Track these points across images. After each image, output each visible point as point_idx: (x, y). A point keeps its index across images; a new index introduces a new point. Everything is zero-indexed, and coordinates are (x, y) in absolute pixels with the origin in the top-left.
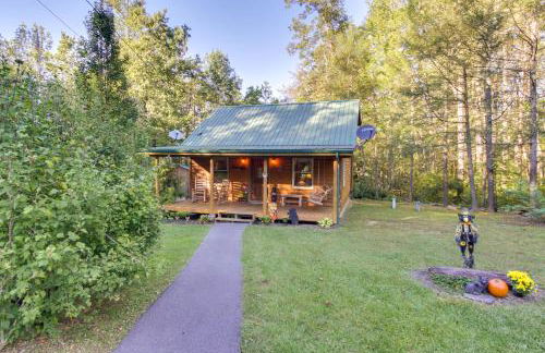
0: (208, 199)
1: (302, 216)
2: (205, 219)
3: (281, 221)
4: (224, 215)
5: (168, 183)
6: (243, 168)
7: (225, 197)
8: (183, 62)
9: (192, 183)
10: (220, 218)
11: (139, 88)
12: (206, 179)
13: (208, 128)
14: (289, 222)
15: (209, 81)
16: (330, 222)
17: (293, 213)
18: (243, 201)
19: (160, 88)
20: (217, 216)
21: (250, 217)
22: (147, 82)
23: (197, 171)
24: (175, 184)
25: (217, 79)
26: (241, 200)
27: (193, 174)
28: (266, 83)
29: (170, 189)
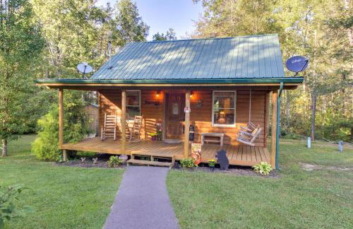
0: (118, 137)
1: (233, 159)
2: (115, 161)
3: (206, 165)
4: (137, 157)
5: (74, 119)
6: (157, 103)
7: (137, 135)
8: (95, 8)
9: (101, 120)
10: (132, 160)
11: (51, 28)
12: (117, 115)
13: (120, 62)
14: (217, 166)
15: (119, 28)
16: (269, 168)
17: (222, 155)
18: (157, 139)
19: (73, 29)
20: (129, 157)
21: (169, 160)
22: (59, 22)
23: (108, 107)
24: (82, 121)
25: (126, 25)
26: (154, 138)
27: (103, 110)
28: (171, 30)
29: (76, 125)
